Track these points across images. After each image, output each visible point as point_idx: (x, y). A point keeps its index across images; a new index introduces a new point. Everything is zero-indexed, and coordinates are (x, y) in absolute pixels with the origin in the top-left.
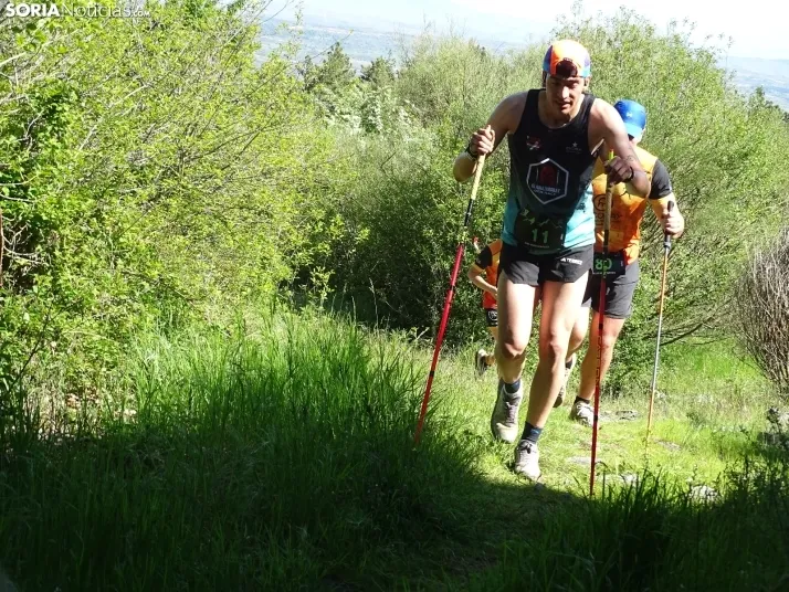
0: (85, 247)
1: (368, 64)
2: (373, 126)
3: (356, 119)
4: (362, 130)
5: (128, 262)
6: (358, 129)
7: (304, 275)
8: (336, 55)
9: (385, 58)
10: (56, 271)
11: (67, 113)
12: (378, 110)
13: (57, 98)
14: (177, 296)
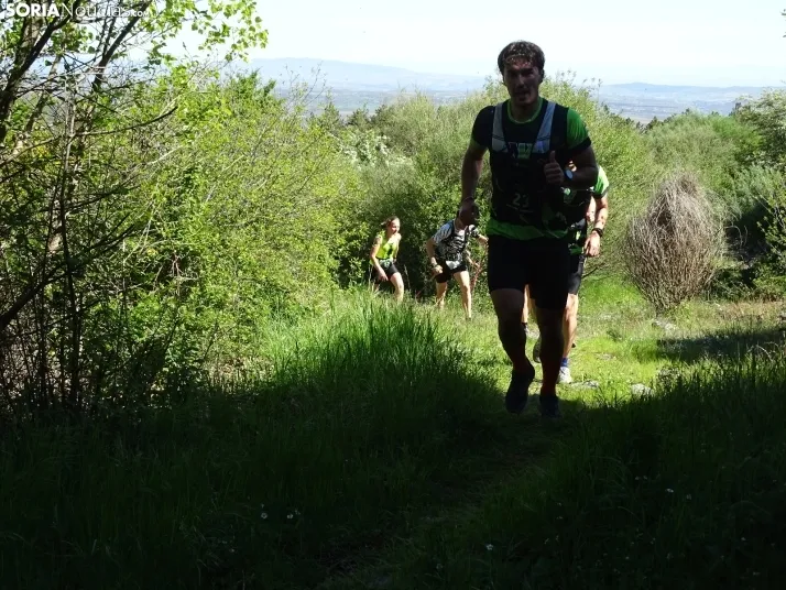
0: (219, 266)
1: (351, 113)
2: (365, 157)
3: (354, 153)
4: (358, 160)
5: (245, 271)
6: (355, 159)
7: (345, 263)
8: (331, 111)
9: (361, 107)
10: (202, 283)
11: (198, 179)
12: (367, 146)
13: (190, 171)
14: (278, 290)
